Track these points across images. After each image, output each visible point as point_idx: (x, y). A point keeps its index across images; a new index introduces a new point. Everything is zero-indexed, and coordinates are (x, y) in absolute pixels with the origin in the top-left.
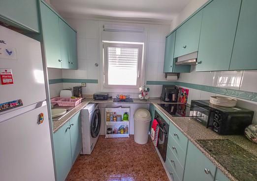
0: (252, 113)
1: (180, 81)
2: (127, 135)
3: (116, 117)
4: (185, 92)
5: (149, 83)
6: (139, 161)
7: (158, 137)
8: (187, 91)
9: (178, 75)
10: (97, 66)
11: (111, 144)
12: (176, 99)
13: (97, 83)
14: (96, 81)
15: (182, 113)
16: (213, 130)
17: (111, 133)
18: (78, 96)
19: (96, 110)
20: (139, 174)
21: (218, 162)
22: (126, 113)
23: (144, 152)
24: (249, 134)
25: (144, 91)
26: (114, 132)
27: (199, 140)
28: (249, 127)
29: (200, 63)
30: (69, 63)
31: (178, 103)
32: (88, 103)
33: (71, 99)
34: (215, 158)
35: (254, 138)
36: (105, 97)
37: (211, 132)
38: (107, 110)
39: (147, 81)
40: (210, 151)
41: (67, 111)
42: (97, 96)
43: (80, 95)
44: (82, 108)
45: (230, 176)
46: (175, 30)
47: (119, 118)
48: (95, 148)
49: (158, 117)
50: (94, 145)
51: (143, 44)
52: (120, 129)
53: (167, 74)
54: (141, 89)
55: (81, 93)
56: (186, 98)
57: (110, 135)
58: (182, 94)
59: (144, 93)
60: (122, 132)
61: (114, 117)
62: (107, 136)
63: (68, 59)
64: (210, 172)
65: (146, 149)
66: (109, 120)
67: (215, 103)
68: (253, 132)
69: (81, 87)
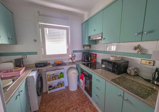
0: (128, 62)
1: (91, 49)
2: (64, 88)
3: (55, 77)
4: (95, 55)
5: (74, 51)
6: (75, 101)
7: (85, 84)
8: (96, 54)
9: (90, 46)
10: (36, 41)
11: (53, 97)
12: (91, 60)
13: (37, 54)
14: (35, 53)
15: (94, 67)
16: (115, 73)
17: (52, 89)
18: (20, 67)
19: (39, 75)
20: (77, 110)
21: (125, 88)
22: (62, 73)
23: (77, 95)
24: (128, 72)
25: (73, 57)
26: (54, 88)
27: (112, 80)
28: (128, 68)
29: (104, 39)
30: (9, 39)
31: (91, 62)
32: (31, 70)
33: (14, 70)
34: (123, 87)
35: (131, 73)
36: (45, 64)
37: (114, 74)
38: (47, 73)
39: (73, 51)
40: (119, 84)
41: (13, 81)
42: (39, 64)
43: (22, 66)
44: (28, 76)
45: (132, 94)
46: (87, 21)
47: (57, 77)
48: (41, 104)
49: (83, 71)
50: (40, 102)
51: (69, 27)
52: (58, 85)
53: (84, 46)
54: (70, 56)
55: (23, 63)
56: (96, 58)
57: (51, 90)
58: (93, 57)
59: (73, 59)
60: (60, 86)
61: (53, 77)
62: (49, 92)
63: (8, 35)
64: (120, 95)
65: (77, 93)
66: (49, 80)
67: (113, 59)
68: (130, 70)
69: (22, 59)
